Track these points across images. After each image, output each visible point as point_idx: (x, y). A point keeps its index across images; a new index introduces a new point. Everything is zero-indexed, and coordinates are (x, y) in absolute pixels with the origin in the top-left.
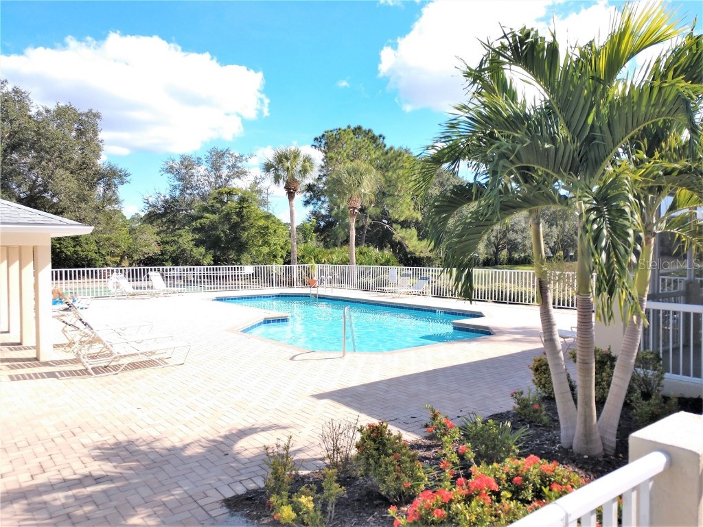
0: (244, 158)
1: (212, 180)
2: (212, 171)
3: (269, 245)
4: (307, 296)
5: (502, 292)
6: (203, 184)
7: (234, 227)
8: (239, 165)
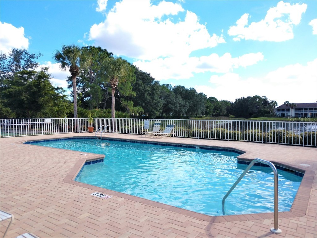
0: (35, 56)
1: (14, 68)
2: (13, 63)
3: (58, 106)
4: (93, 138)
5: (222, 134)
6: (7, 71)
7: (34, 94)
8: (32, 59)
